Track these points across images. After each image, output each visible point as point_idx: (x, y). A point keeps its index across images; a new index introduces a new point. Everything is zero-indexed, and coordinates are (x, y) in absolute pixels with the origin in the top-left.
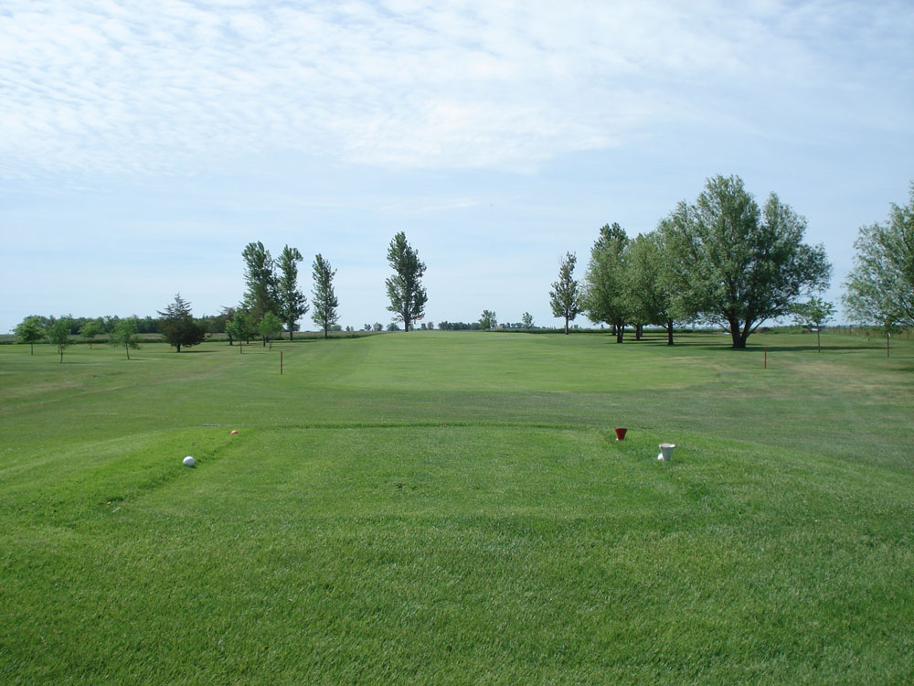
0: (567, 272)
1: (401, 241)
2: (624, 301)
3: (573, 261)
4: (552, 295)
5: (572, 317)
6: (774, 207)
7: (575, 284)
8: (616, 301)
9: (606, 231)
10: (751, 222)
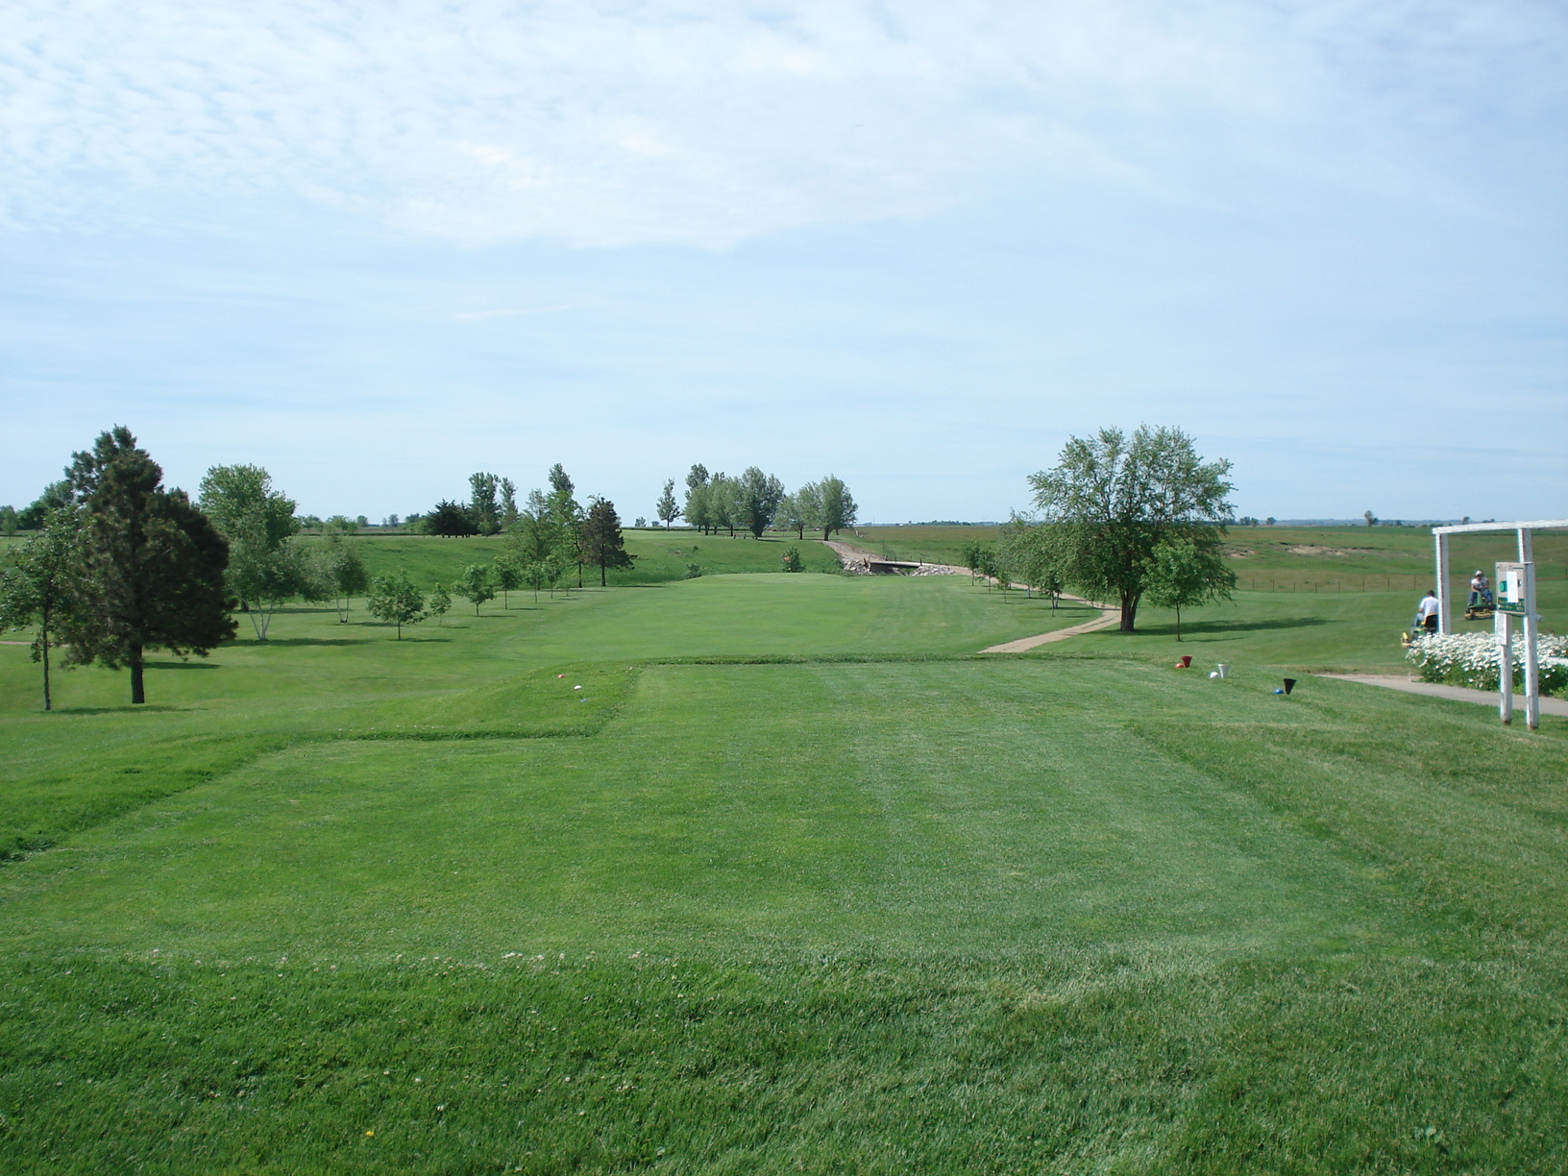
0: (668, 490)
1: (558, 468)
2: (709, 515)
3: (672, 484)
4: (659, 506)
5: (672, 520)
6: (772, 479)
7: (674, 499)
8: (706, 515)
9: (694, 467)
10: (764, 486)
